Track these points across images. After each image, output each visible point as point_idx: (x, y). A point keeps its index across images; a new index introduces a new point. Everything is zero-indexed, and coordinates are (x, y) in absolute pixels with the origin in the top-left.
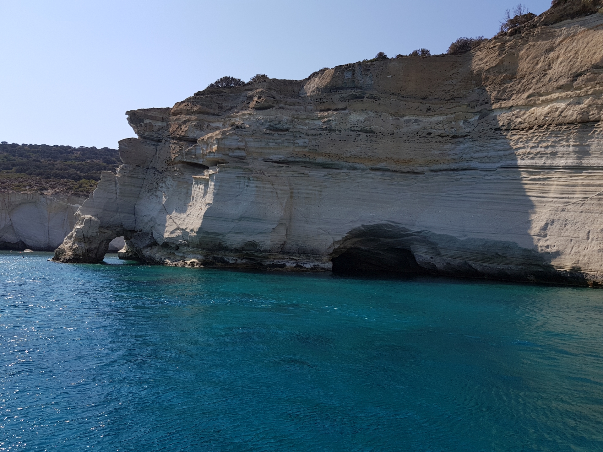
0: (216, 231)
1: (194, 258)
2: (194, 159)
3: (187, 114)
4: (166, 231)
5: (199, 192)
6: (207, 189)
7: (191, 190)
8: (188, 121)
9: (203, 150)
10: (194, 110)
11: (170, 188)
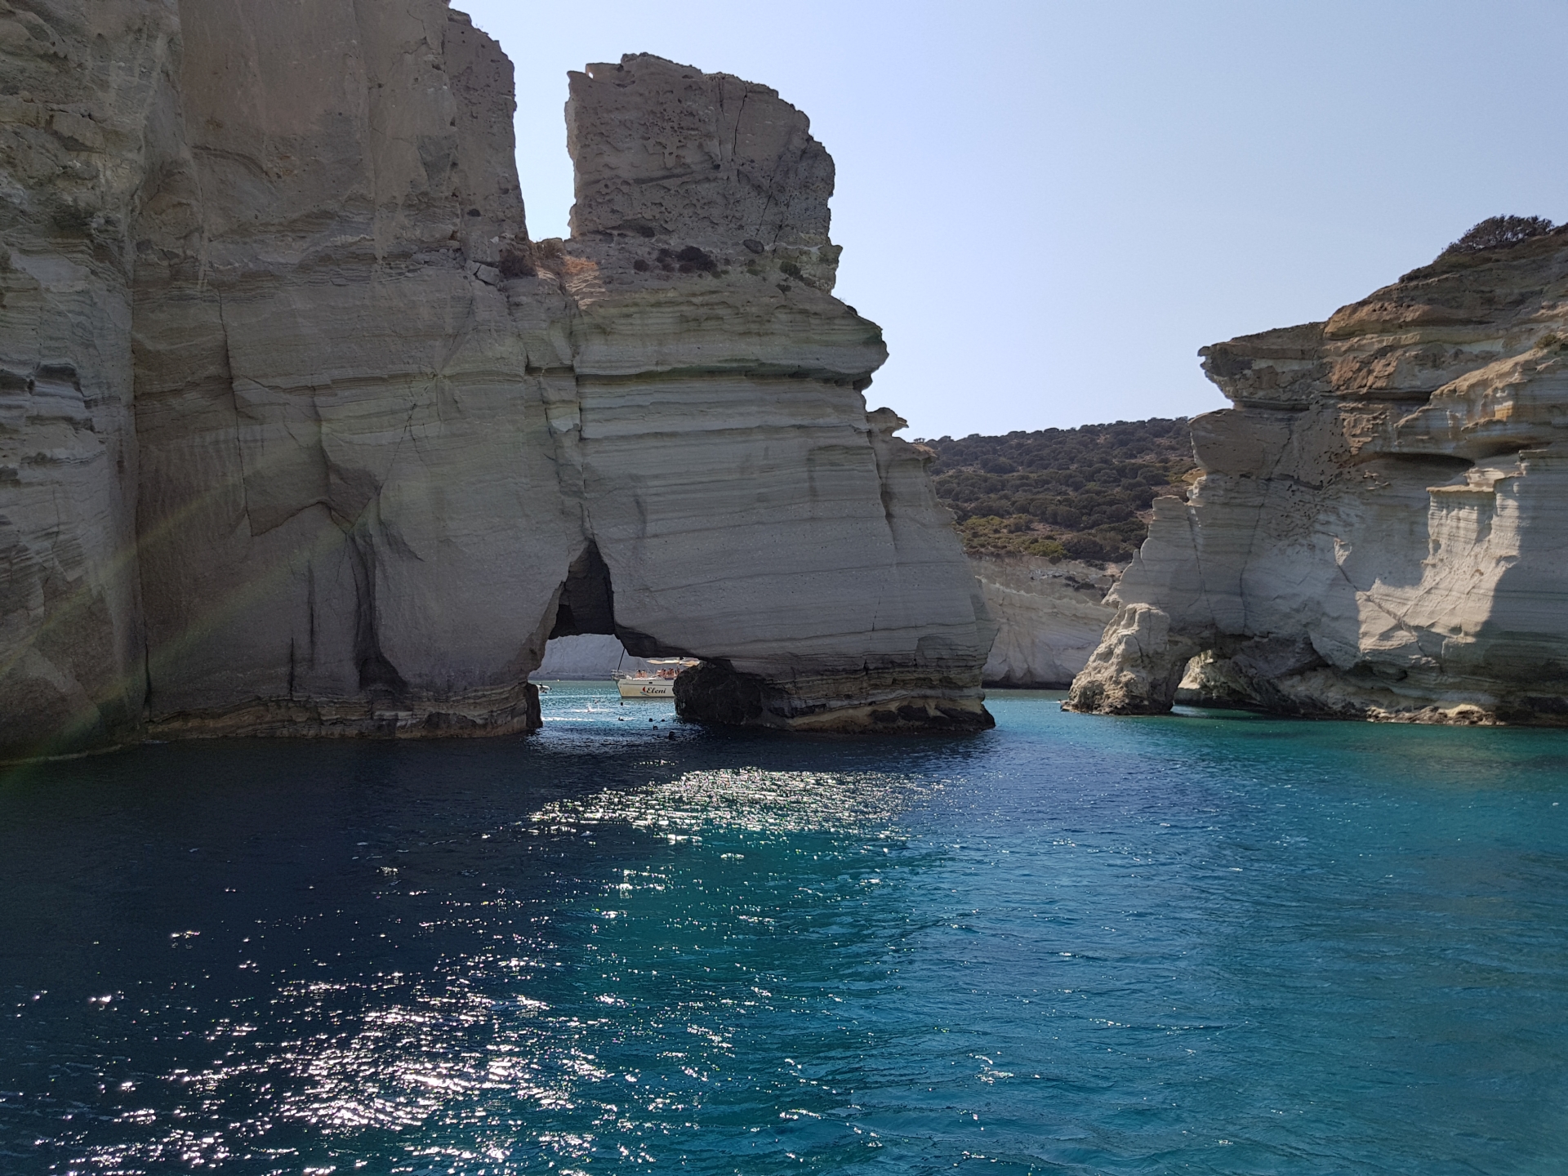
0: (1537, 630)
1: (1465, 701)
2: (1427, 445)
3: (1383, 331)
4: (1365, 634)
5: (1458, 528)
6: (1491, 518)
7: (1426, 525)
8: (1391, 348)
9: (1454, 418)
10: (1408, 319)
11: (1357, 525)
